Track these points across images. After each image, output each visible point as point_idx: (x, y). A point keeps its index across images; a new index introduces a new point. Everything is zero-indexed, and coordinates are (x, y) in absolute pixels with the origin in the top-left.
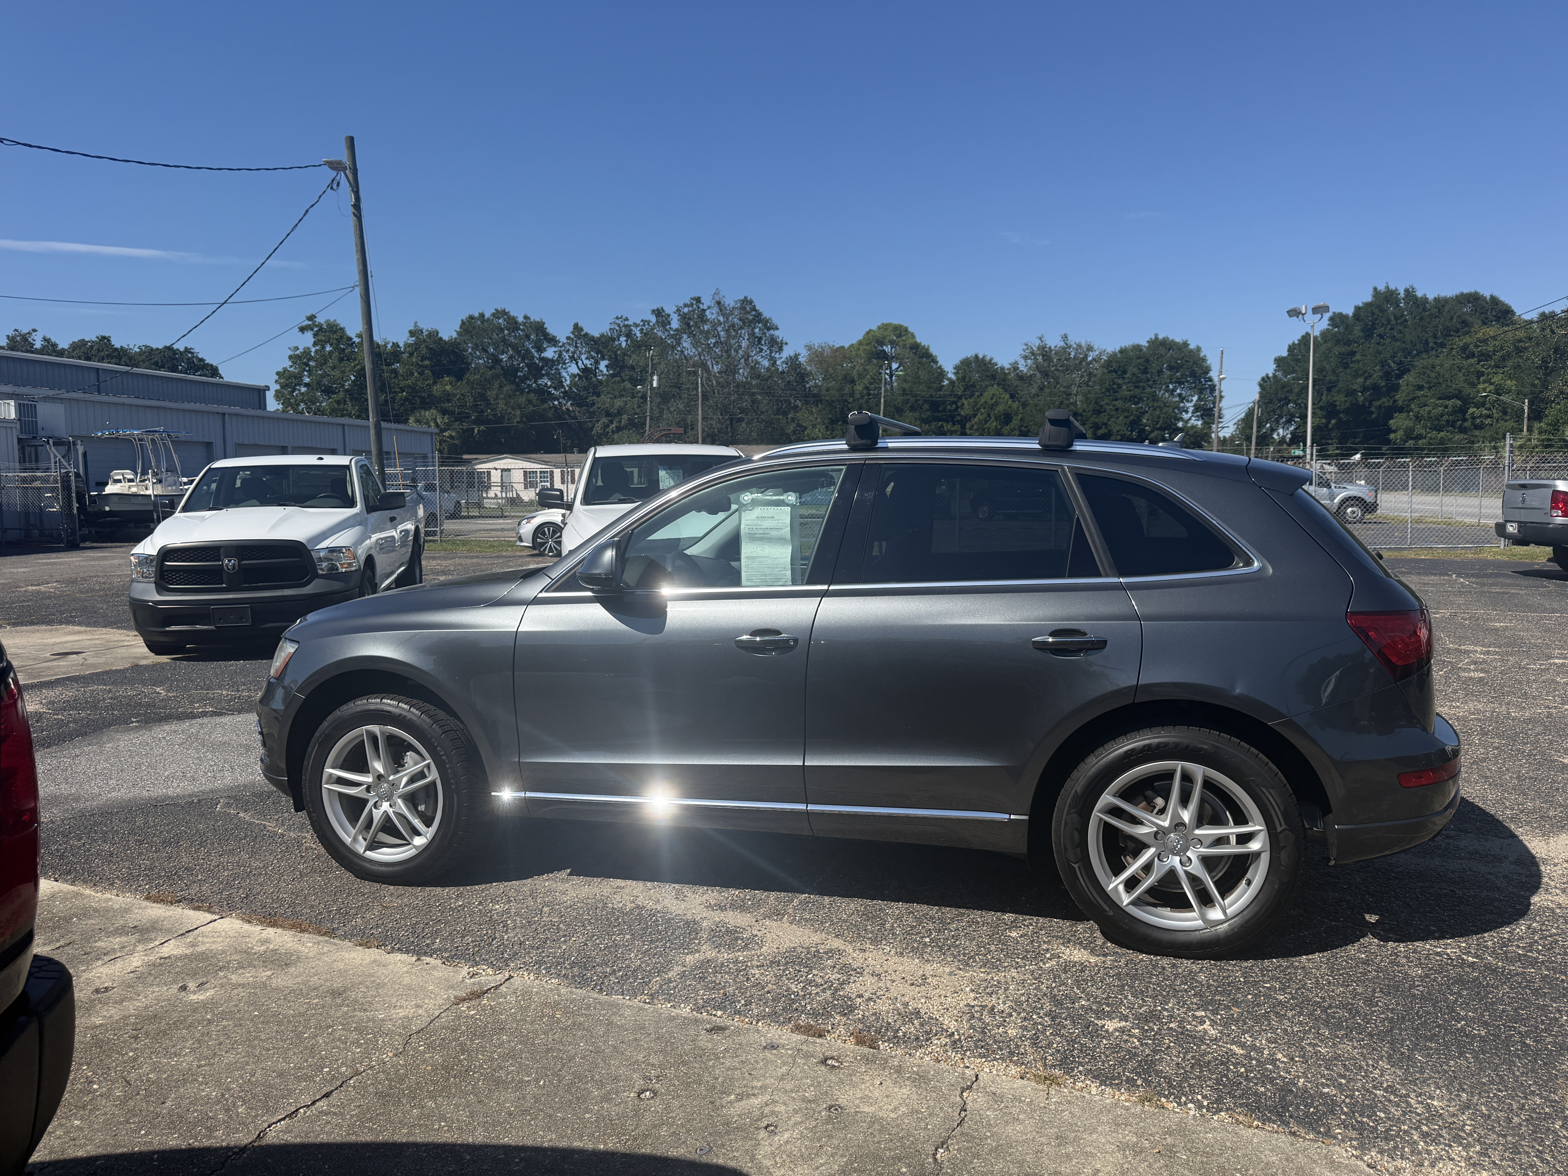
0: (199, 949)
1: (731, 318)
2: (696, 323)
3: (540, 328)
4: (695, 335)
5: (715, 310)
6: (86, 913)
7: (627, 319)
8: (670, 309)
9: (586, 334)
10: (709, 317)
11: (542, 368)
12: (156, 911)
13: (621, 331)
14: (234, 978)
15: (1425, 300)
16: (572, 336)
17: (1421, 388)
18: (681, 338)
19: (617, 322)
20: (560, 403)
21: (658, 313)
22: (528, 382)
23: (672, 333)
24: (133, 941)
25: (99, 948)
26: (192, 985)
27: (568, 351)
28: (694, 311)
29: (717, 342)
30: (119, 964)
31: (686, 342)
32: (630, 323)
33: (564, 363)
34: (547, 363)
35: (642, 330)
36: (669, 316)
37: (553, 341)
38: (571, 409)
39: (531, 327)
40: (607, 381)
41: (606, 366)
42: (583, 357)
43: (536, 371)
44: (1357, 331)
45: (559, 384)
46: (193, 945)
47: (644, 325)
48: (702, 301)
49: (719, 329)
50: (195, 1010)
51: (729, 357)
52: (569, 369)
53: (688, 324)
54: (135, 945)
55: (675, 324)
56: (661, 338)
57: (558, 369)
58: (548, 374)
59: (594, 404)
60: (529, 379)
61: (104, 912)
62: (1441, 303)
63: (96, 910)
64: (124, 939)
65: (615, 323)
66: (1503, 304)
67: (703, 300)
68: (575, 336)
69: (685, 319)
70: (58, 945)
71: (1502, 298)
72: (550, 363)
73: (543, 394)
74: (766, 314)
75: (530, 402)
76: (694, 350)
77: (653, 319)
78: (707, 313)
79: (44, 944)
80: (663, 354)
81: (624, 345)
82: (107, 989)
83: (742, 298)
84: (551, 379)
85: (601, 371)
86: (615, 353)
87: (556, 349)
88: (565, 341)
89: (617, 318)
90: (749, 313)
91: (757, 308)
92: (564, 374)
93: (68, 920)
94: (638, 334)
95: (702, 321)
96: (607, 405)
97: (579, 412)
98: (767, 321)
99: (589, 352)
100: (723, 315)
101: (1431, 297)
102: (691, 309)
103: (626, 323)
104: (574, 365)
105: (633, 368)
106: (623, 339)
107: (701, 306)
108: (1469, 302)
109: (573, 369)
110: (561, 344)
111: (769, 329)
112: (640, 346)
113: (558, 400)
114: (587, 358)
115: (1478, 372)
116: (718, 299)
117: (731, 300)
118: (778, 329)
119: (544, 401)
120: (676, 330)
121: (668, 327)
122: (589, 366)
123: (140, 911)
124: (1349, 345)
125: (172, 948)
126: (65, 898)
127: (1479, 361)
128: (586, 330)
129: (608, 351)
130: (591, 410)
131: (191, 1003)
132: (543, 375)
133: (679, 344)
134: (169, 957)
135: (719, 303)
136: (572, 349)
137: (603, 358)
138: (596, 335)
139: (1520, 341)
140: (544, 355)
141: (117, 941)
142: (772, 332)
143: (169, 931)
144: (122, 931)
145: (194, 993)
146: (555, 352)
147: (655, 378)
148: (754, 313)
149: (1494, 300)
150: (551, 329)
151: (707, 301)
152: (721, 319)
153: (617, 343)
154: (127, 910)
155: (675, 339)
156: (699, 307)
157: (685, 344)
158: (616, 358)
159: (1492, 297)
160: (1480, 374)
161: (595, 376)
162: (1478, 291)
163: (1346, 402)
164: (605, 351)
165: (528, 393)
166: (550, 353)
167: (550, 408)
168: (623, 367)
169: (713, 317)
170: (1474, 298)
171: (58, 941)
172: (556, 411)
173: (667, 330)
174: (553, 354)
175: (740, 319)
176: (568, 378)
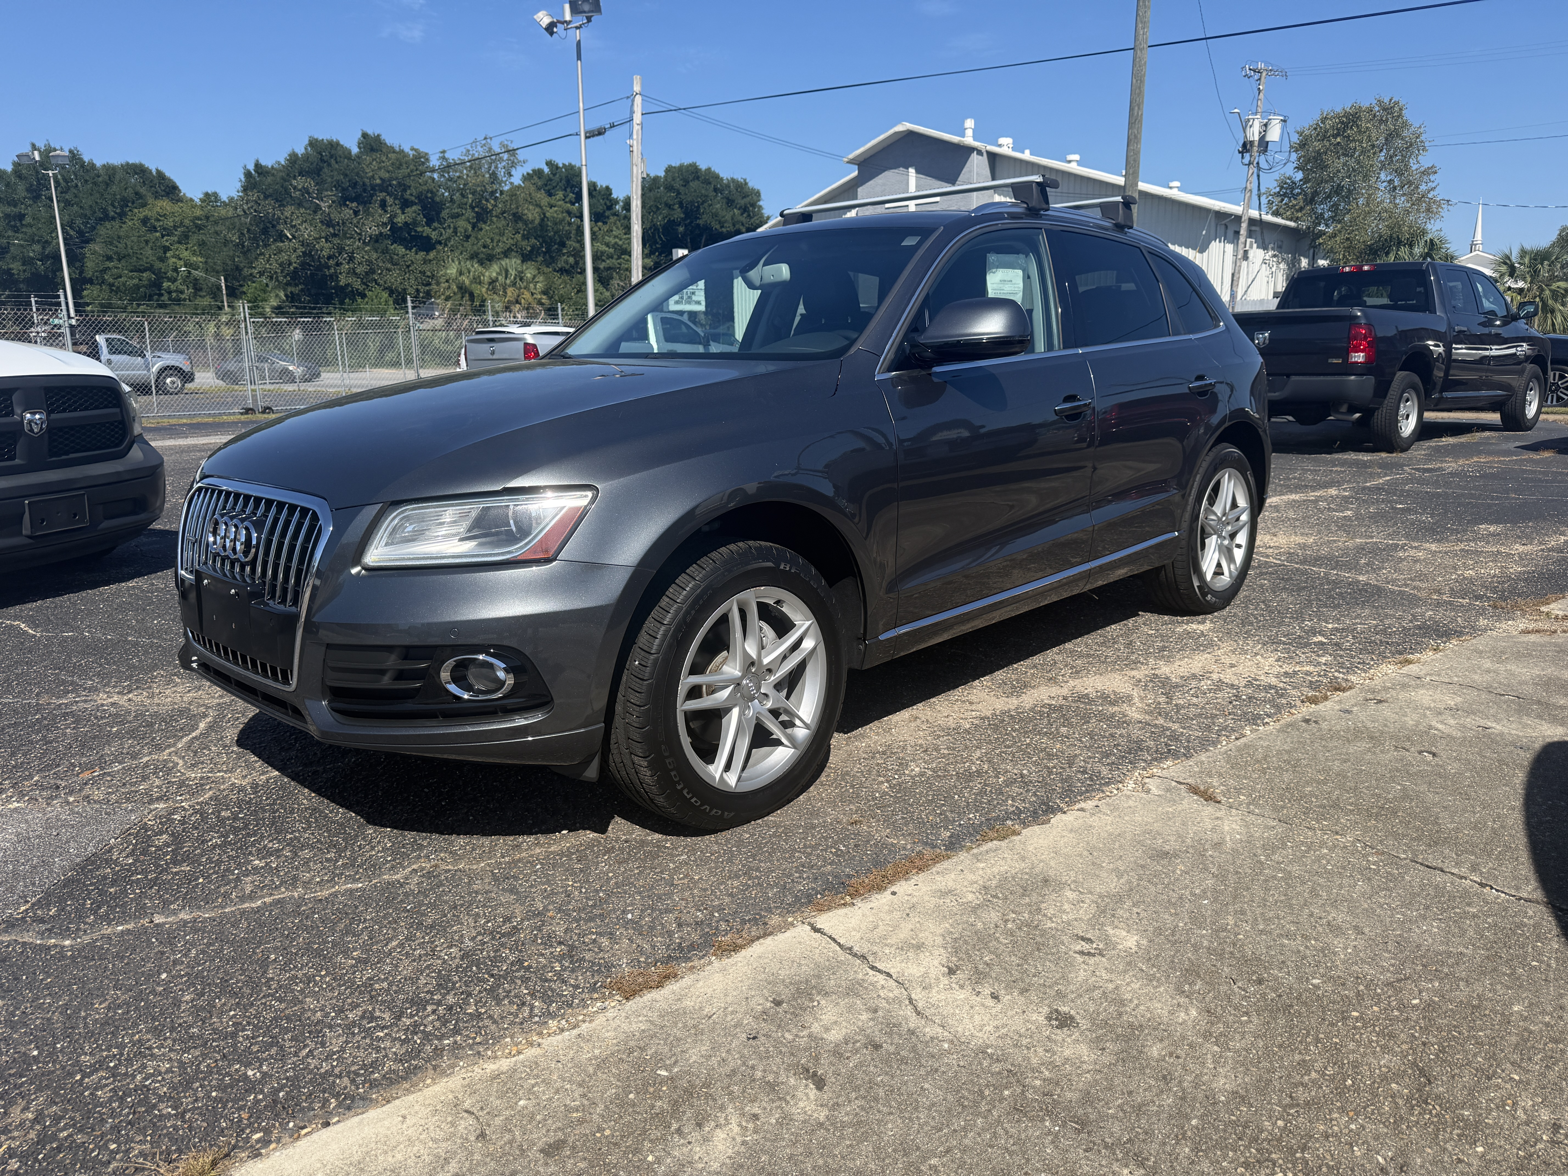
15: (92, 166)
17: (109, 258)
44: (21, 190)
62: (110, 170)
66: (170, 180)
71: (168, 174)
101: (99, 163)
108: (136, 173)
115: (165, 247)
124: (15, 206)
127: (163, 236)
139: (199, 219)
149: (161, 175)
159: (158, 171)
160: (166, 249)
162: (143, 162)
163: (24, 271)
170: (139, 170)
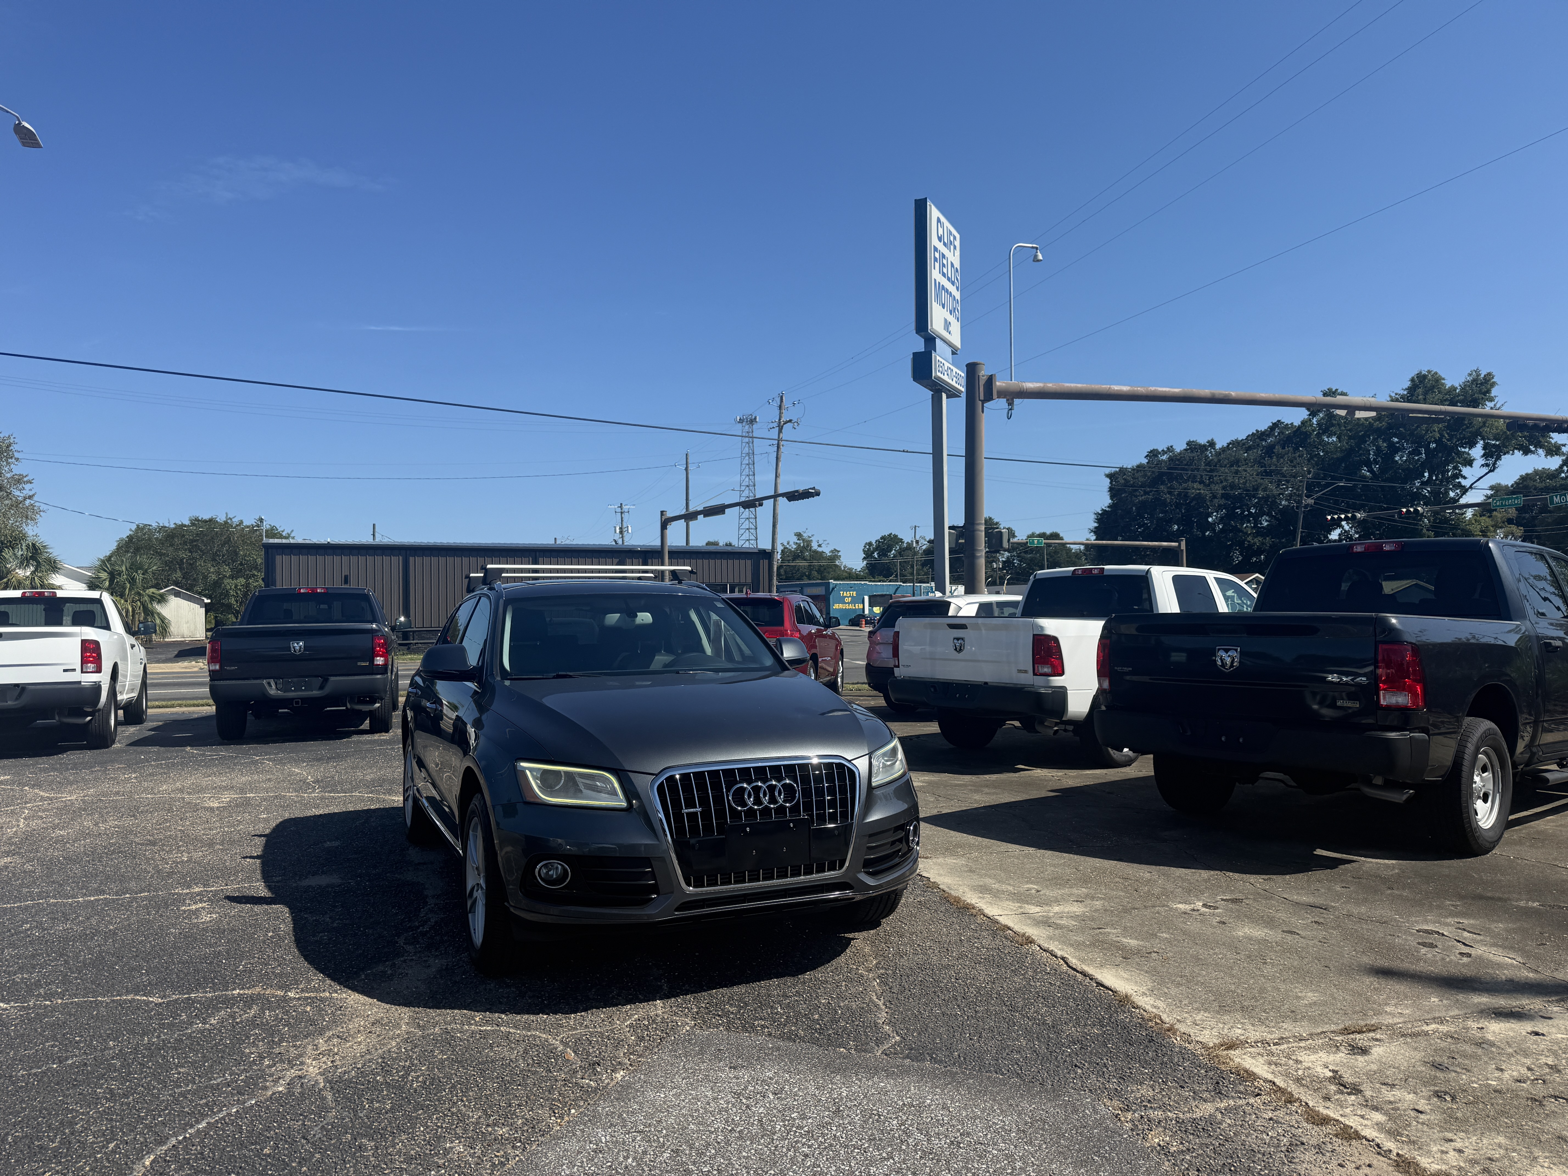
0: (1019, 905)
6: (1077, 946)
12: (1032, 931)
14: (1011, 888)
24: (1053, 919)
25: (1076, 921)
26: (1033, 891)
30: (1066, 910)
46: (1021, 907)
50: (1038, 882)
54: (1053, 916)
61: (1065, 941)
63: (1072, 945)
64: (1058, 922)
70: (1100, 930)
79: (1109, 933)
82: (1077, 901)
93: (1093, 945)
123: (1042, 935)
125: (1033, 909)
126: (1092, 961)
131: (1037, 885)
134: (1037, 906)
141: (1063, 922)
143: (1029, 918)
144: (1058, 927)
145: (1034, 888)
154: (1050, 938)
171: (1100, 932)
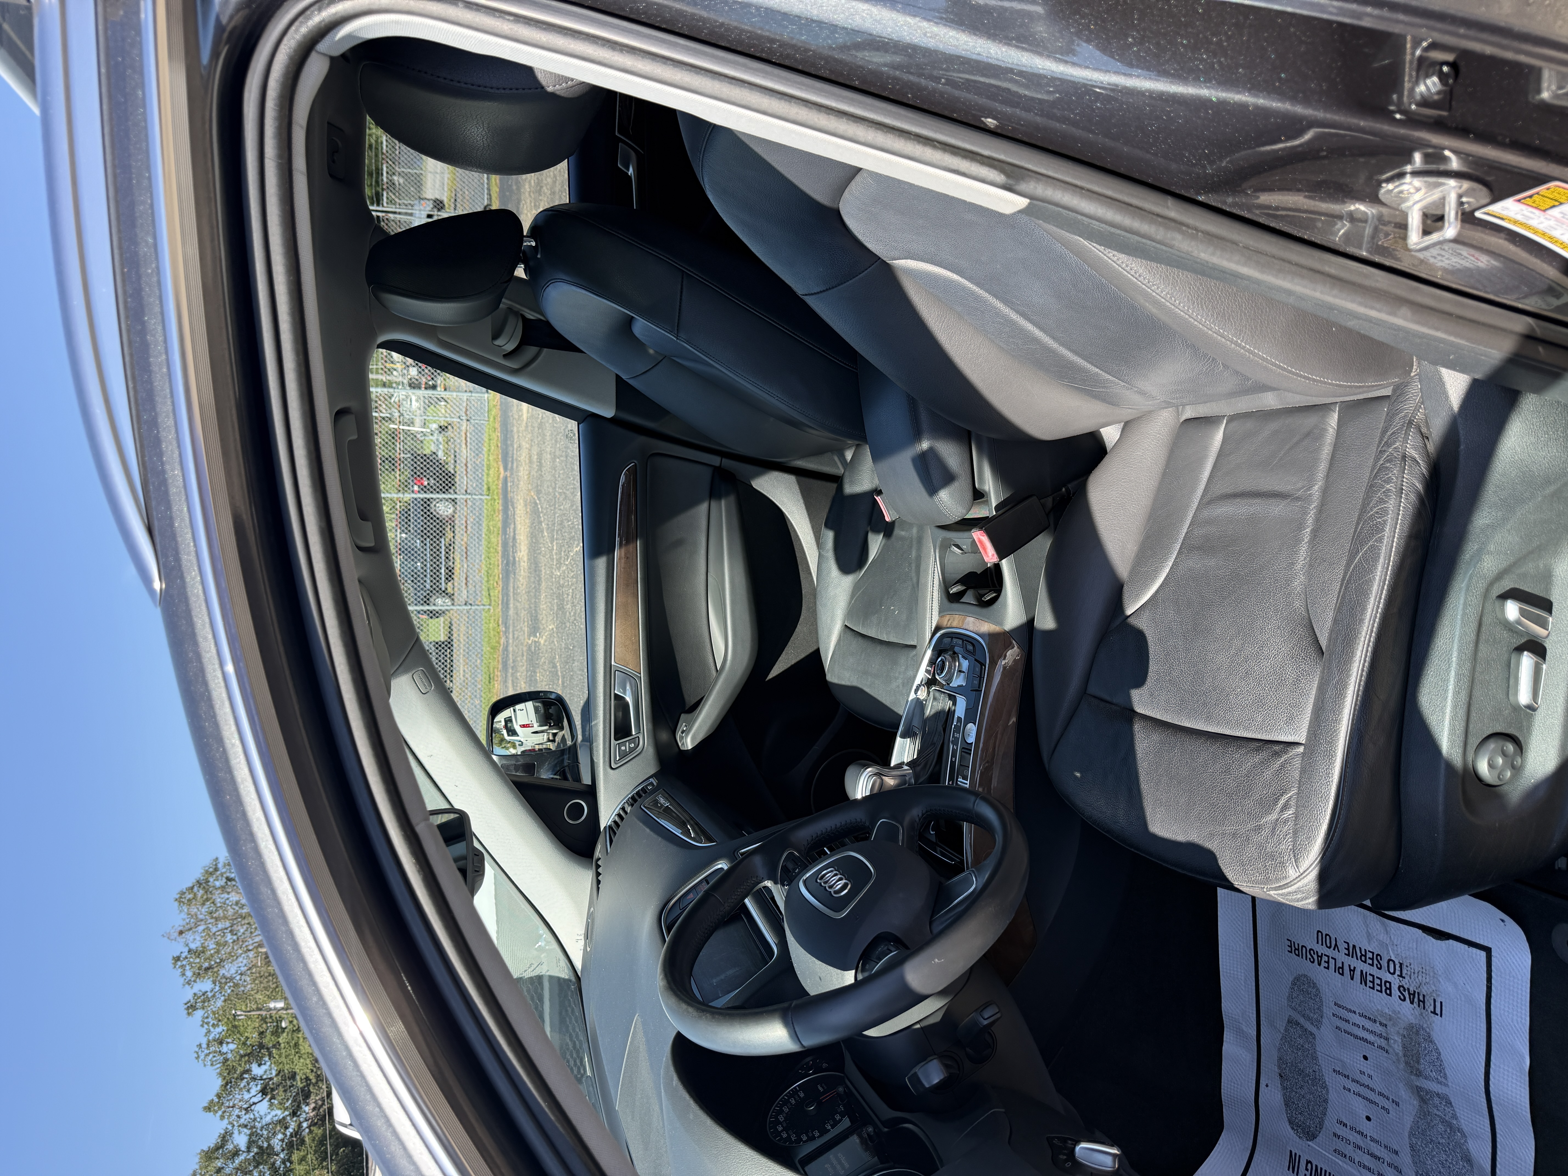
1: (201, 917)
2: (205, 959)
3: (209, 1155)
4: (222, 960)
5: (189, 936)
7: (200, 1046)
8: (188, 994)
9: (219, 1096)
10: (198, 944)
11: (260, 1148)
13: (215, 1052)
16: (220, 1113)
18: (224, 977)
19: (202, 1057)
20: (306, 1120)
21: (191, 1008)
22: (278, 1162)
23: (217, 988)
27: (239, 1117)
28: (190, 963)
29: (231, 931)
31: (230, 969)
32: (204, 1042)
33: (255, 1120)
34: (254, 1142)
35: (213, 1025)
36: (195, 994)
37: (225, 1137)
38: (313, 1105)
39: (206, 1167)
40: (278, 1063)
41: (260, 1065)
42: (247, 1096)
43: (264, 1154)
45: (282, 1123)
47: (208, 1023)
48: (178, 954)
49: (214, 930)
51: (250, 915)
52: (262, 1113)
53: (207, 969)
55: (205, 985)
56: (225, 1001)
57: (262, 1128)
58: (268, 1139)
59: (307, 1079)
60: (274, 1164)
65: (204, 1060)
67: (176, 954)
68: (220, 1108)
69: (202, 972)
72: (254, 1138)
73: (294, 1143)
74: (197, 874)
75: (303, 1159)
76: (240, 959)
77: (199, 1014)
78: (193, 946)
80: (243, 997)
81: (232, 1046)
83: (176, 903)
84: (274, 1134)
85: (265, 1072)
86: (242, 1056)
87: (236, 1132)
88: (226, 1121)
89: (198, 1058)
90: (195, 894)
91: (190, 885)
92: (268, 1119)
94: (219, 1029)
95: (203, 952)
96: (308, 1062)
97: (317, 1095)
98: (207, 872)
99: (241, 1089)
100: (196, 926)
102: (188, 967)
103: (204, 1046)
104: (256, 1108)
105: (261, 1034)
106: (225, 1048)
107: (183, 955)
109: (263, 1107)
110: (230, 1127)
111: (216, 869)
112: (235, 1027)
113: (301, 1123)
114: (248, 1091)
116: (176, 934)
117: (178, 918)
118: (217, 859)
119: (302, 1142)
120: (214, 982)
121: (210, 995)
122: (259, 1088)
128: (212, 1096)
129: (240, 1065)
130: (314, 1081)
132: (269, 1145)
133: (231, 979)
135: (181, 933)
136: (237, 1112)
137: (248, 1071)
138: (219, 1082)
140: (243, 1147)
142: (220, 866)
146: (240, 1133)
147: (272, 1005)
148: (196, 889)
150: (212, 1140)
151: (179, 948)
152: (201, 928)
153: (230, 1056)
155: (226, 983)
156: (186, 958)
157: (233, 971)
158: (248, 1055)
161: (271, 1079)
164: (239, 1070)
165: (291, 1163)
166: (241, 1140)
167: (311, 1132)
168: (261, 1046)
169: (198, 938)
172: (316, 1124)
173: (214, 996)
174: (242, 1135)
175: (203, 904)
176: (273, 1113)
